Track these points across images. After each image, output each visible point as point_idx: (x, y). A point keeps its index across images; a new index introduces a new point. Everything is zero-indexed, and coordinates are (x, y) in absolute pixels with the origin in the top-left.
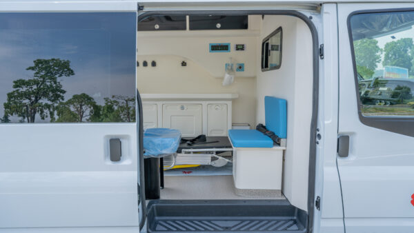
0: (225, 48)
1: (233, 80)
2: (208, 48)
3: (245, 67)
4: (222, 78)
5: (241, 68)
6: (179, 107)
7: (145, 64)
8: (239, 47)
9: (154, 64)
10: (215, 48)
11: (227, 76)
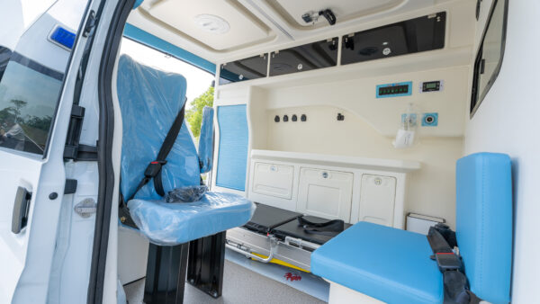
0: (402, 89)
1: (411, 140)
2: (374, 91)
3: (440, 120)
4: (393, 138)
5: (430, 120)
6: (321, 173)
7: (295, 118)
8: (428, 86)
9: (304, 118)
10: (384, 91)
11: (401, 133)
